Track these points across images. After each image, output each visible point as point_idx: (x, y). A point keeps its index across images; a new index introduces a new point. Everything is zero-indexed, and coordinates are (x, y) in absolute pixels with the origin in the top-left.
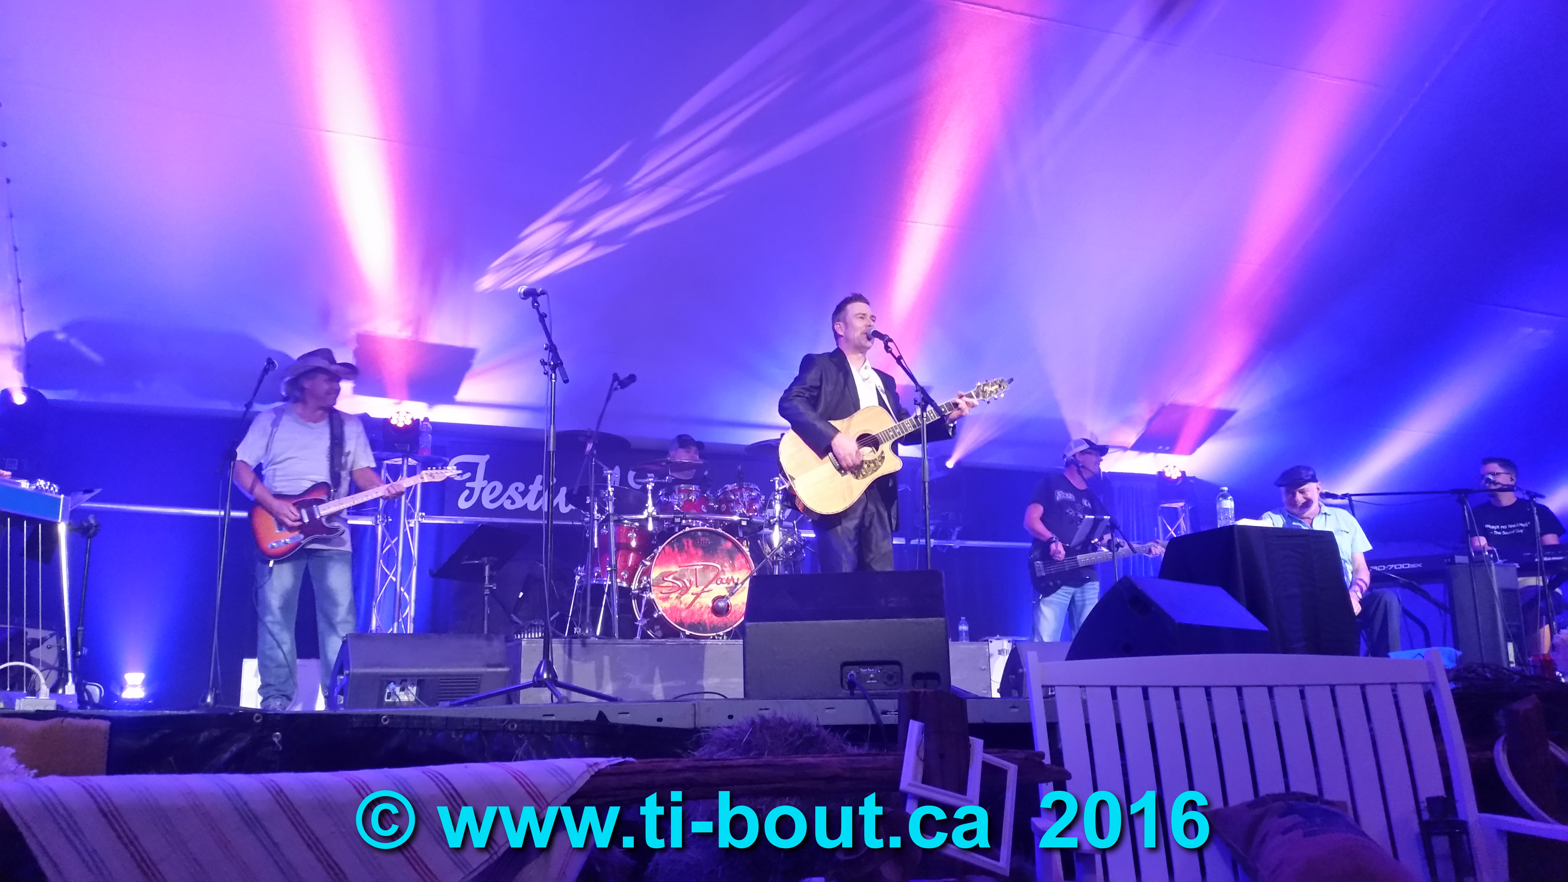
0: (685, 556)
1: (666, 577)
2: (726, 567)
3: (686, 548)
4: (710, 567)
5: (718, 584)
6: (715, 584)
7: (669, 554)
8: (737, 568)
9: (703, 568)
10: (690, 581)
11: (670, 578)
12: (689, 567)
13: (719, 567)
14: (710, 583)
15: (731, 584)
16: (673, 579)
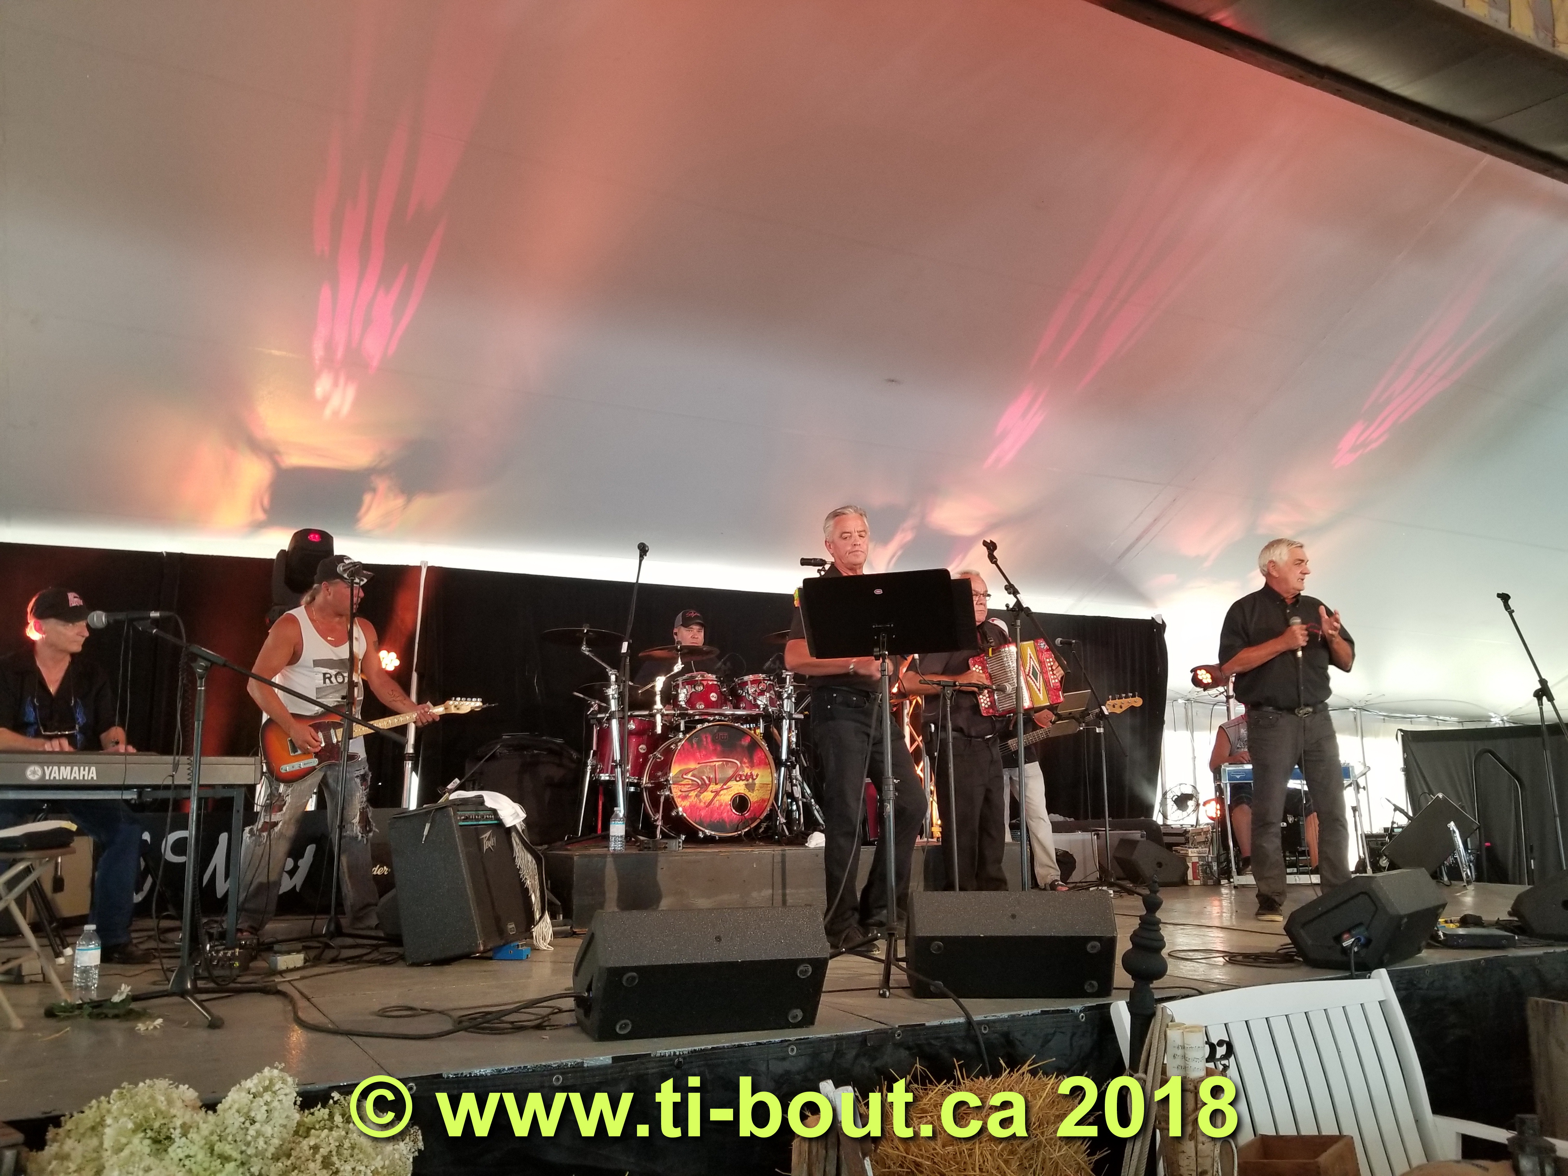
0: (704, 753)
3: (705, 743)
4: (729, 763)
5: (737, 781)
6: (735, 781)
7: (689, 749)
8: (756, 764)
9: (722, 765)
10: (709, 778)
11: (689, 776)
12: (709, 764)
13: (738, 763)
14: (730, 779)
15: (751, 780)
16: (692, 776)
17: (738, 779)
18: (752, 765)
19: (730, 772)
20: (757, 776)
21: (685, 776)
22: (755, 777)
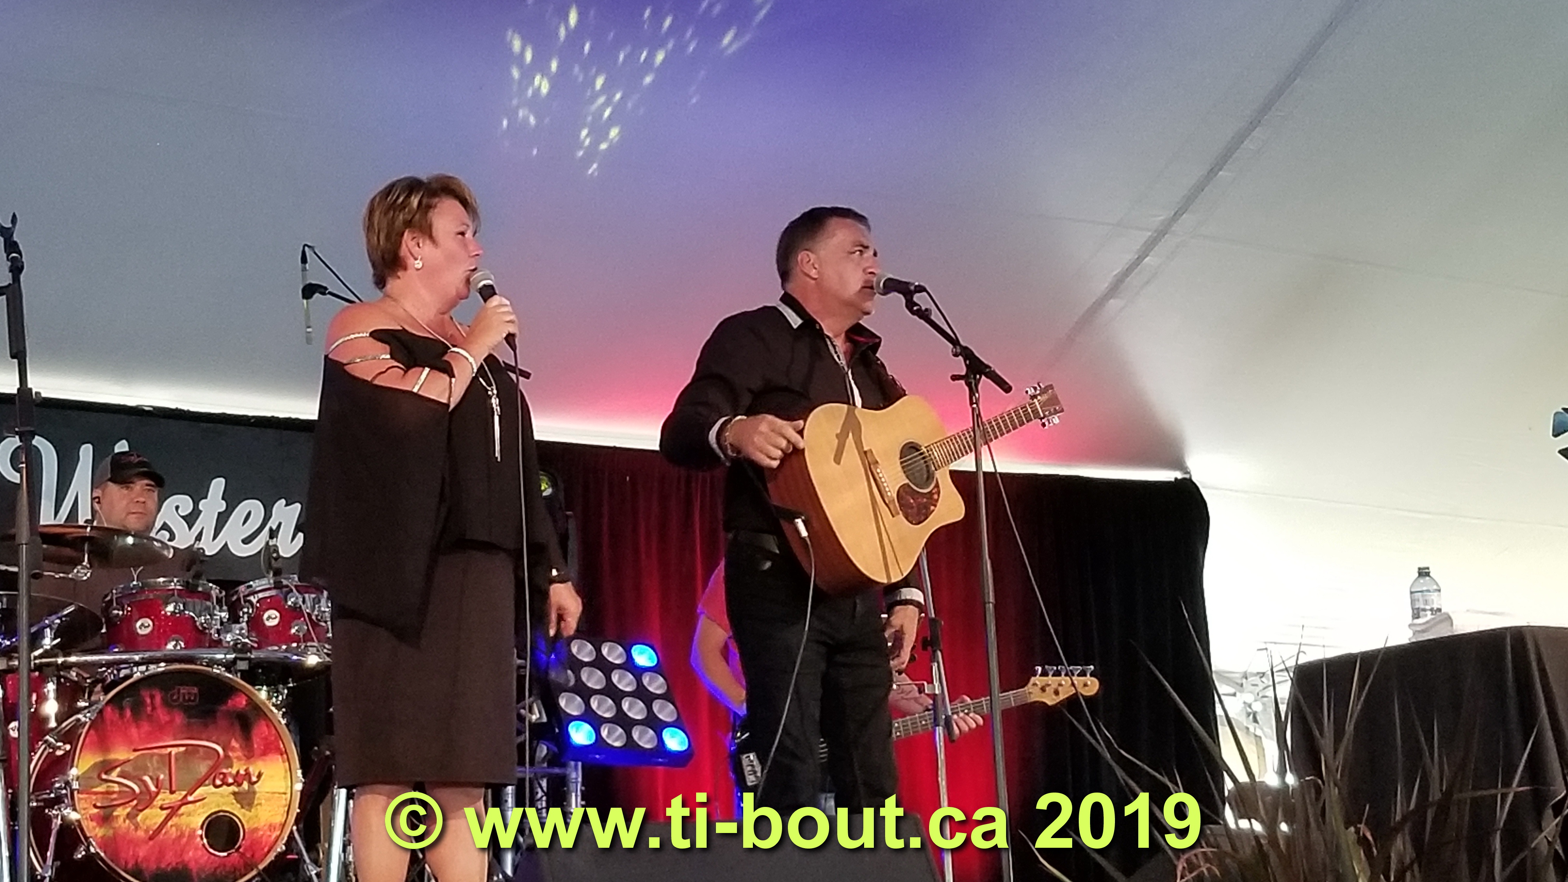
0: (146, 727)
1: (106, 773)
2: (233, 749)
3: (149, 709)
4: (201, 749)
5: (216, 787)
6: (211, 787)
7: (112, 722)
8: (257, 752)
9: (186, 751)
10: (158, 779)
11: (114, 776)
12: (155, 751)
13: (220, 749)
14: (201, 783)
15: (245, 785)
16: (122, 775)
17: (218, 782)
18: (250, 755)
19: (203, 768)
20: (259, 776)
21: (104, 777)
22: (254, 779)
